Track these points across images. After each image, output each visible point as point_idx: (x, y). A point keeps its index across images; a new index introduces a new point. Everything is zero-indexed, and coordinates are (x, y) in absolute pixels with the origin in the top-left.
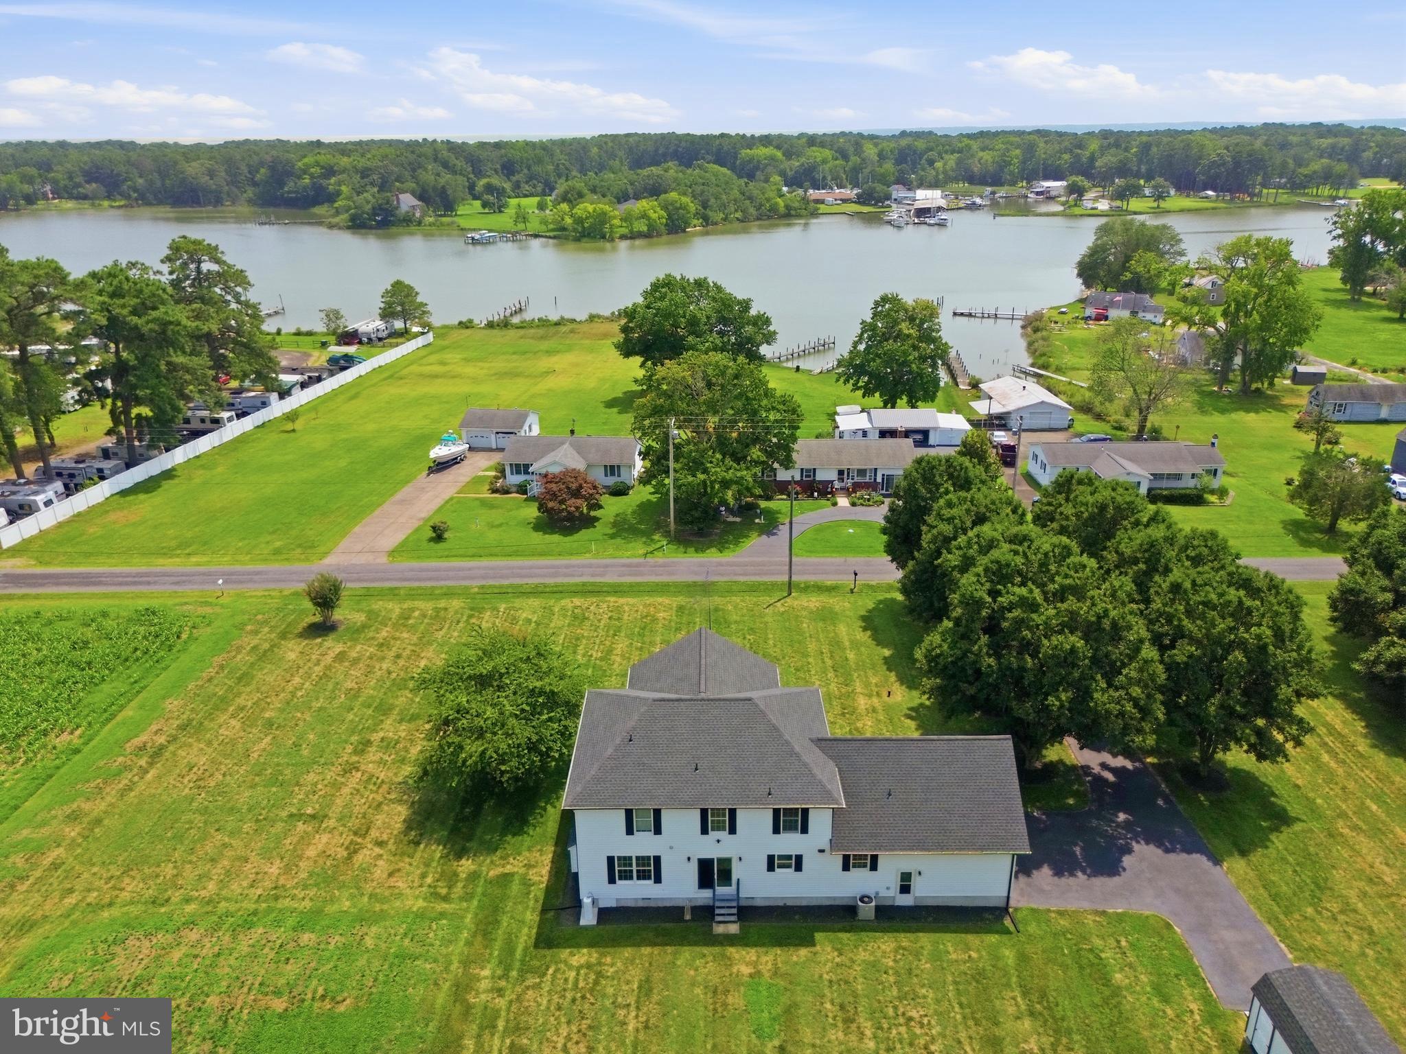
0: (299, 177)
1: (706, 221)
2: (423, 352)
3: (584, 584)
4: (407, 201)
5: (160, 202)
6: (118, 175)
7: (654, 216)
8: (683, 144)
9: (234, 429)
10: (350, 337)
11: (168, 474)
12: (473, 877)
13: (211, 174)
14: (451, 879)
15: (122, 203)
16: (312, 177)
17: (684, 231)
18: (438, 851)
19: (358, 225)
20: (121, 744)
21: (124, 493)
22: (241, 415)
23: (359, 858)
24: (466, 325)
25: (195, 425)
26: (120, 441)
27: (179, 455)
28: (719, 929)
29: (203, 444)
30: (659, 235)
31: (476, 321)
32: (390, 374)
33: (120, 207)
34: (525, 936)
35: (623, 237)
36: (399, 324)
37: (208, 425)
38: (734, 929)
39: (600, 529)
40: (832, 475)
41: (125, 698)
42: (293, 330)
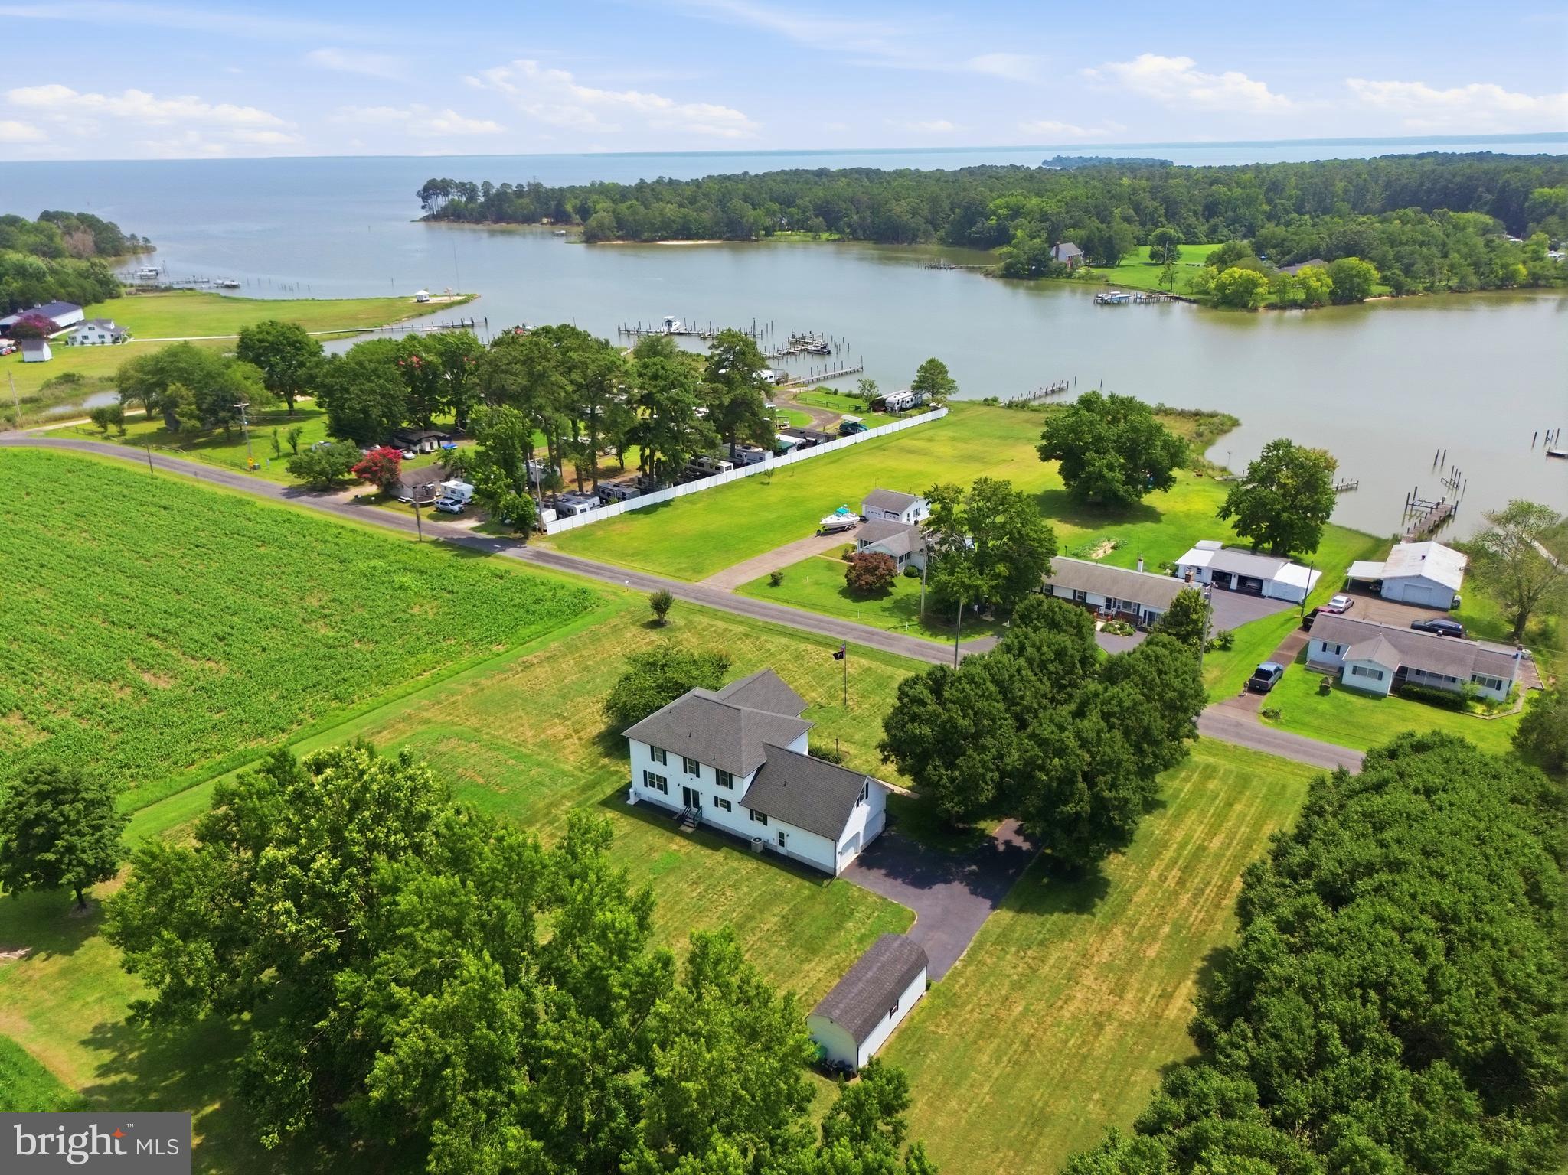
0: (988, 218)
1: (1398, 290)
2: (927, 426)
3: (826, 637)
4: (1068, 250)
5: (867, 238)
6: (839, 211)
7: (1314, 284)
8: (1458, 179)
9: (730, 475)
10: (879, 405)
11: (666, 503)
12: (605, 766)
13: (914, 212)
14: (593, 764)
15: (837, 237)
16: (999, 218)
17: (1361, 301)
18: (601, 750)
19: (1012, 274)
20: (517, 657)
21: (633, 512)
22: (737, 466)
23: (566, 742)
24: (989, 403)
25: (706, 469)
26: (645, 474)
27: (680, 491)
28: (683, 828)
29: (702, 484)
30: (1320, 305)
31: (1000, 400)
32: (879, 445)
33: (834, 241)
34: (601, 797)
35: (1271, 306)
36: (926, 396)
37: (714, 470)
38: (689, 830)
39: (886, 602)
40: (1101, 602)
41: (538, 635)
42: (846, 392)
